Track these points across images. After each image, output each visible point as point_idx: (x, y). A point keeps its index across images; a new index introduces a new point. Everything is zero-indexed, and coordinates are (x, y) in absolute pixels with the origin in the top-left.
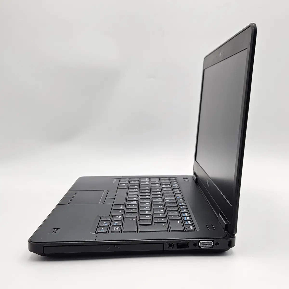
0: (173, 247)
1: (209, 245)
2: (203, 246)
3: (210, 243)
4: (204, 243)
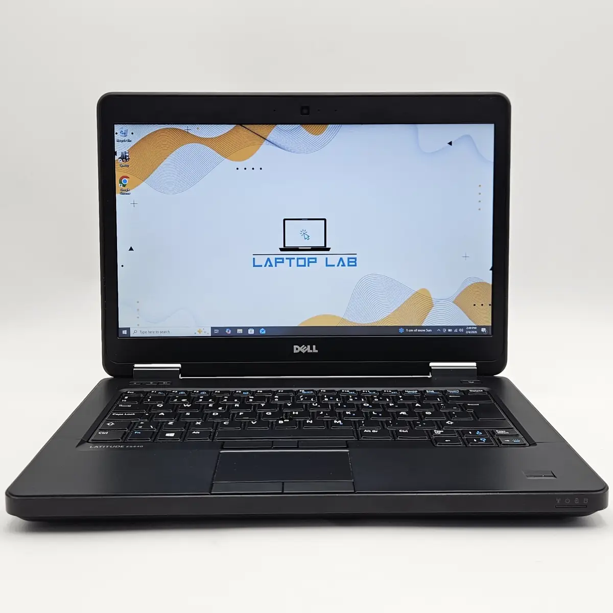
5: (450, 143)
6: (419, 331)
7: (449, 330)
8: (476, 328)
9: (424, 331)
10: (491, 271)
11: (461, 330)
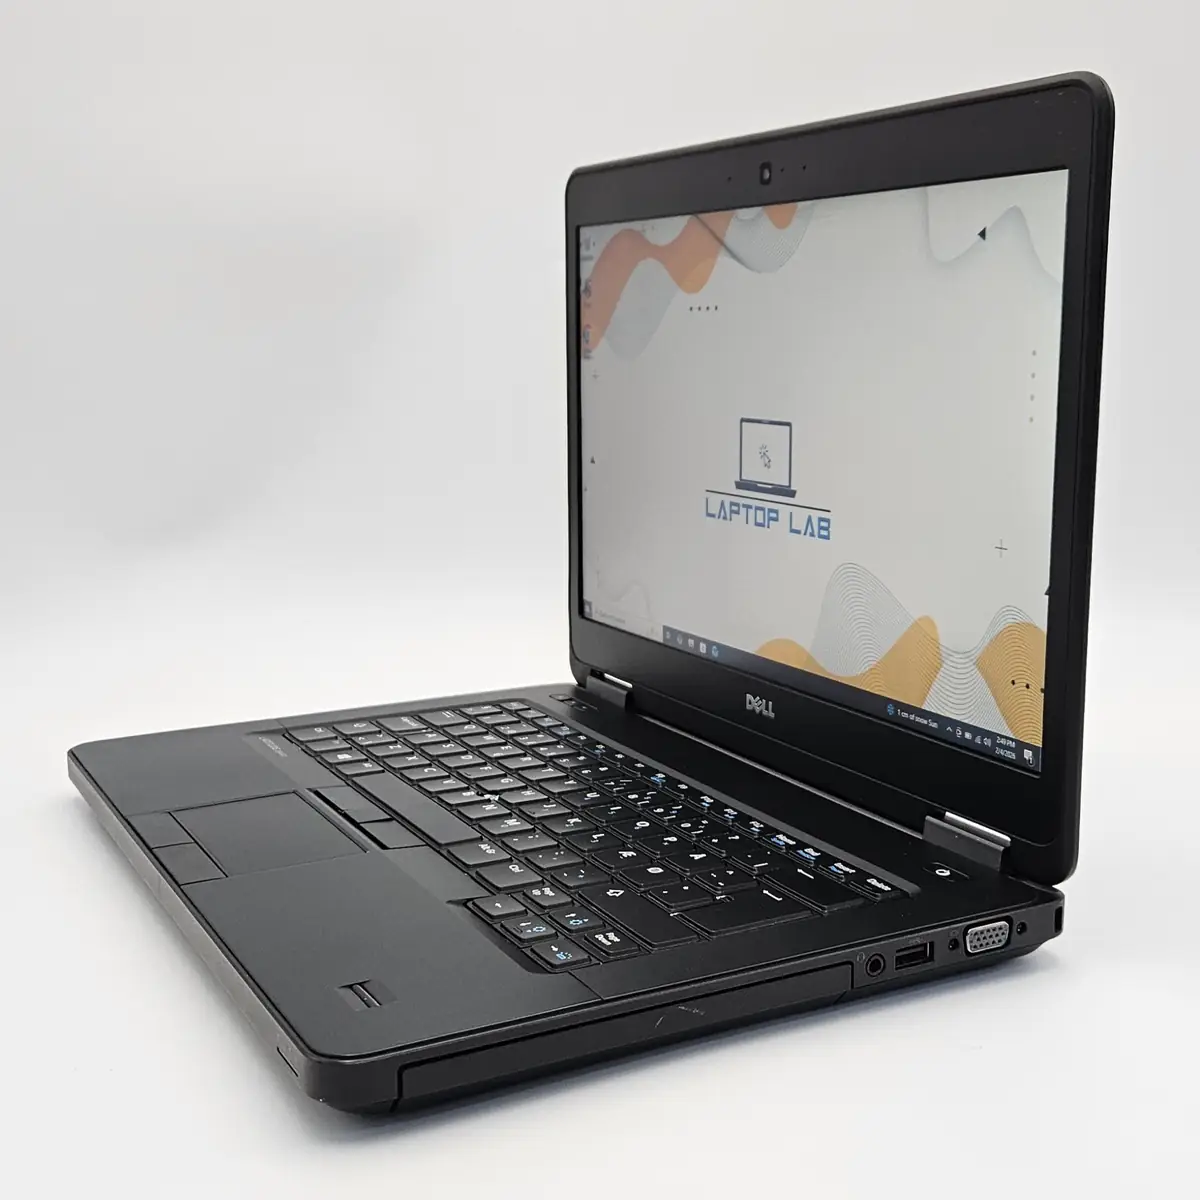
0: (884, 967)
1: (996, 940)
2: (978, 944)
3: (1000, 928)
4: (982, 932)
5: (983, 234)
6: (918, 719)
7: (968, 735)
8: (1013, 745)
9: (925, 722)
10: (1047, 597)
11: (988, 742)
